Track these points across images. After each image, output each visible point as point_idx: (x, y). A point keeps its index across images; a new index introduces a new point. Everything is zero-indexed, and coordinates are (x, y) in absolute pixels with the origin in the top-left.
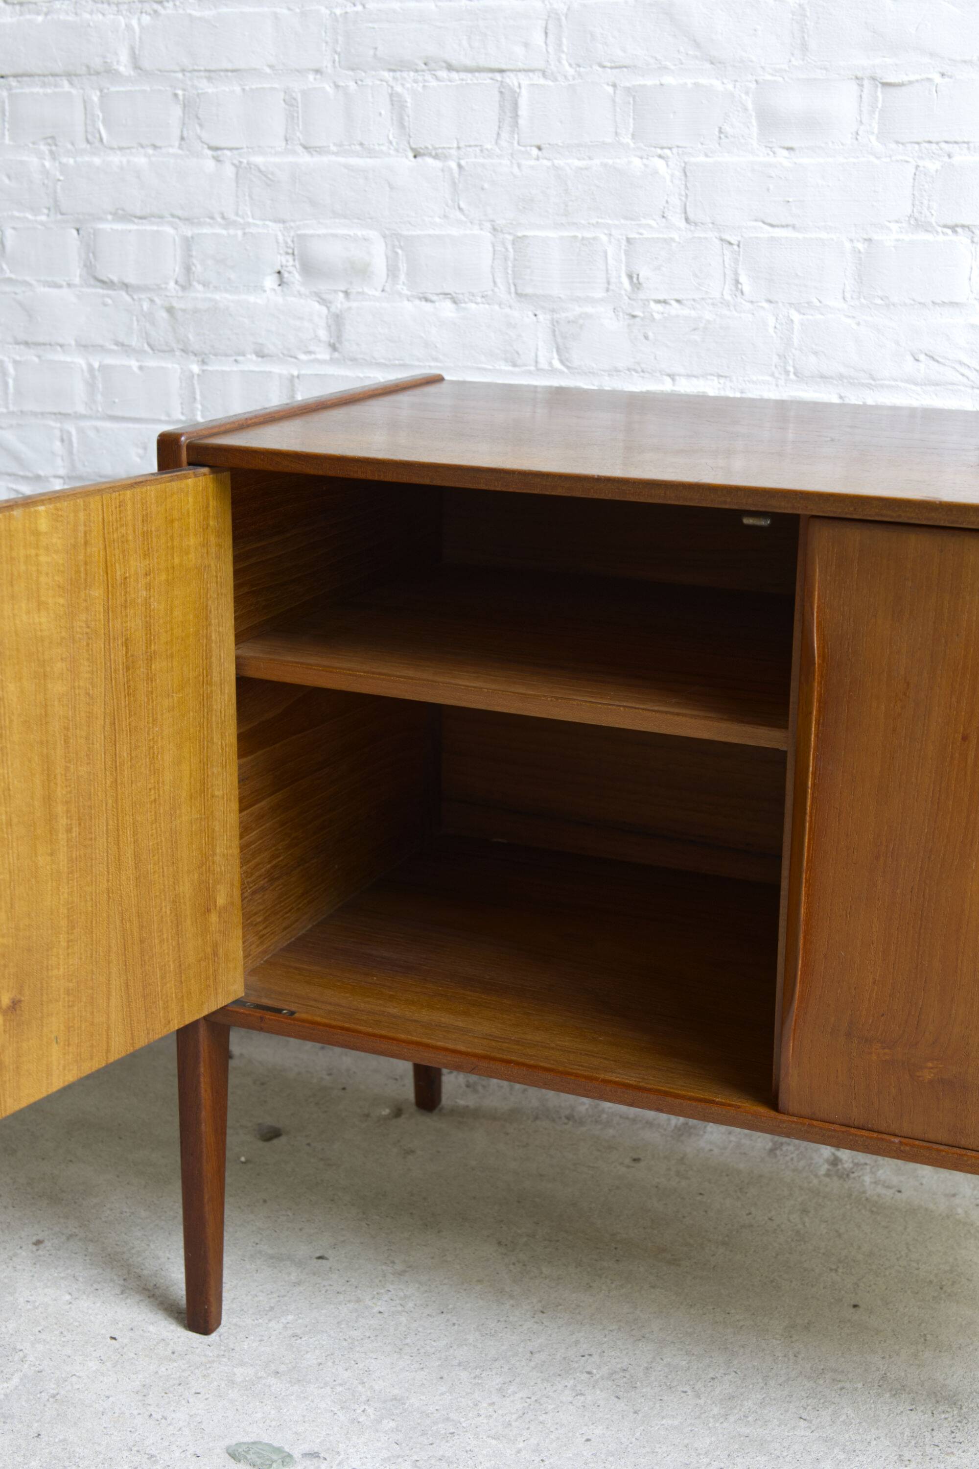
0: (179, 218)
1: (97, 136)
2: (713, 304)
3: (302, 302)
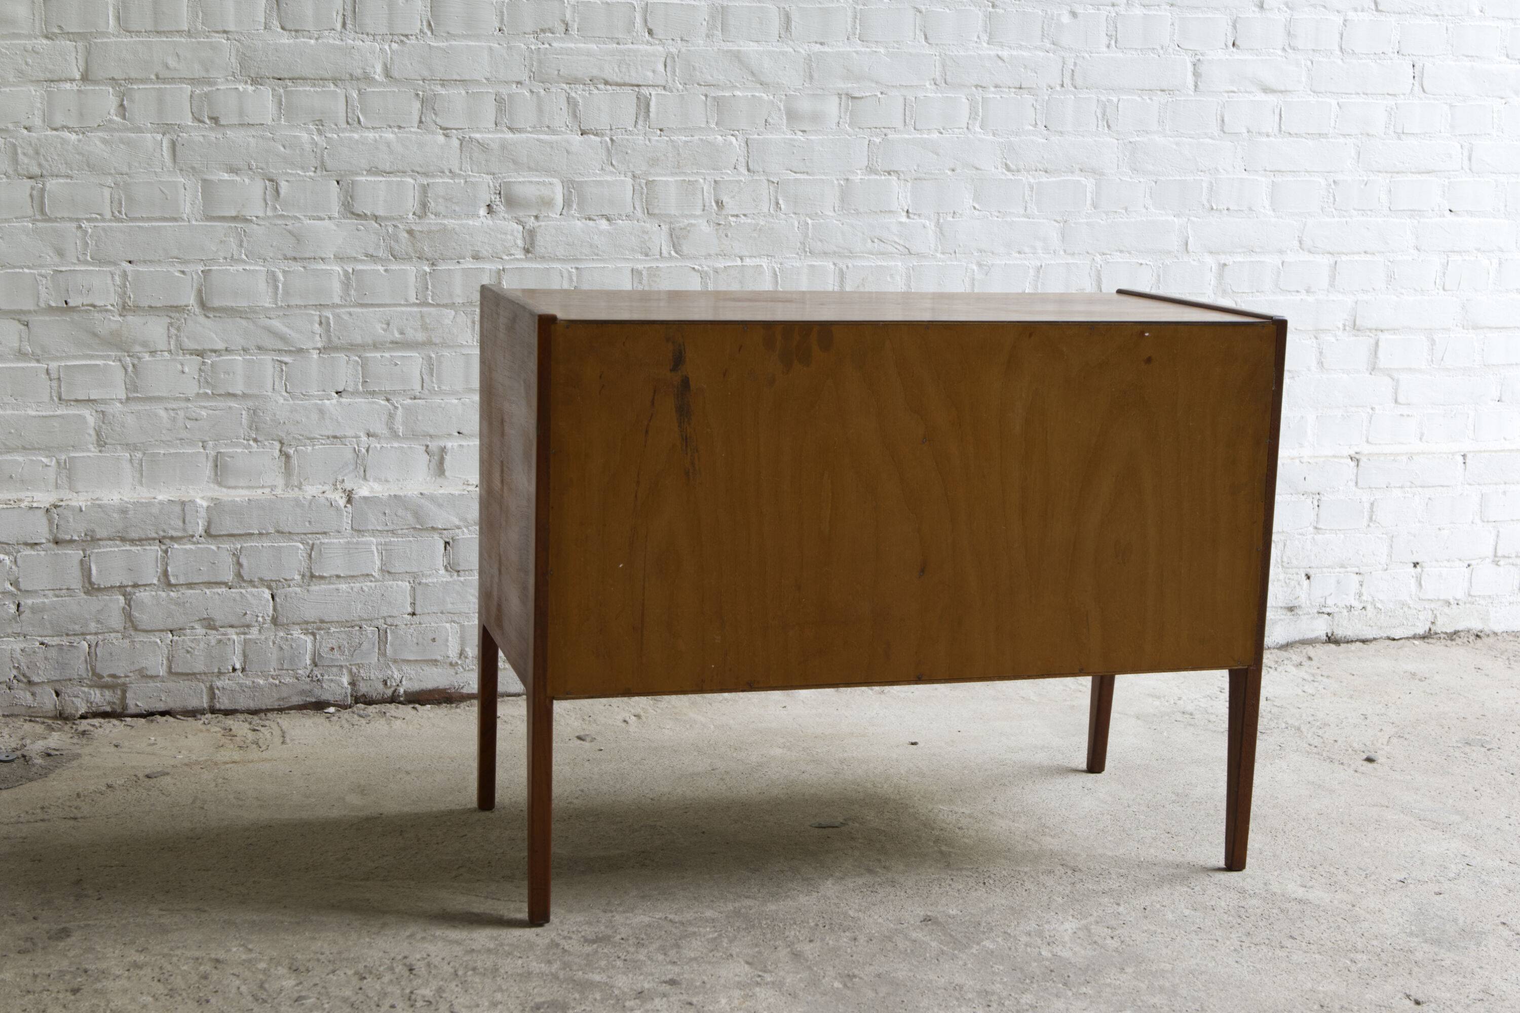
0: (418, 173)
1: (357, 119)
2: (764, 216)
3: (506, 223)
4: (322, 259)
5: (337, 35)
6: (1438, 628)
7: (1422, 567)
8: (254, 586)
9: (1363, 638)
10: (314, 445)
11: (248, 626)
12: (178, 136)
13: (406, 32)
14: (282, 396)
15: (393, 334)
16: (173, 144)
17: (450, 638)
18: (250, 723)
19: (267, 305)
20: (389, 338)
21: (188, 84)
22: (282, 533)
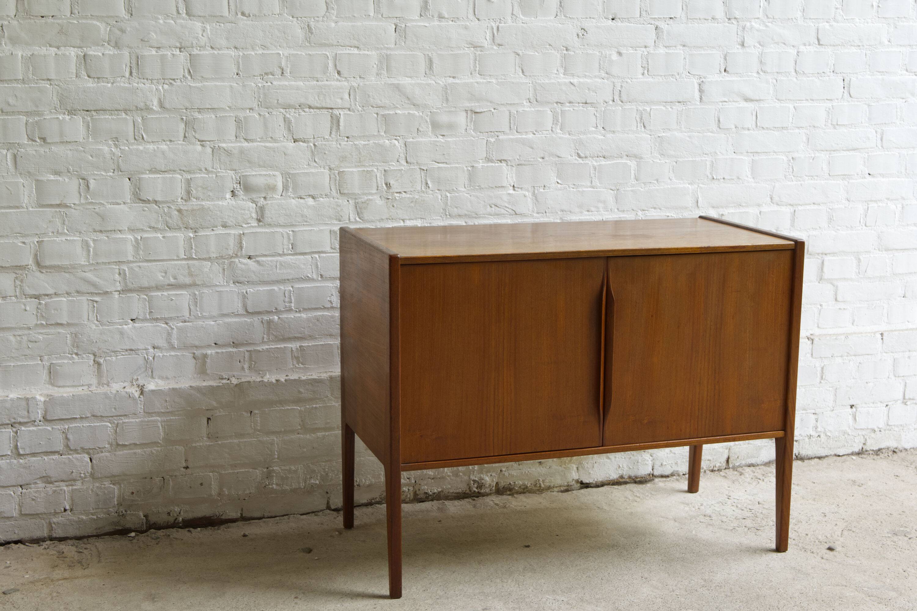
0: (184, 171)
1: (141, 137)
2: (418, 192)
3: (245, 202)
4: (120, 231)
5: (127, 80)
6: (868, 447)
7: (856, 408)
8: (78, 453)
9: (819, 455)
10: (117, 356)
11: (75, 480)
12: (18, 151)
13: (174, 77)
14: (94, 323)
15: (169, 280)
16: (15, 157)
17: (213, 483)
18: (77, 547)
19: (83, 263)
20: (167, 282)
21: (24, 116)
22: (96, 416)
